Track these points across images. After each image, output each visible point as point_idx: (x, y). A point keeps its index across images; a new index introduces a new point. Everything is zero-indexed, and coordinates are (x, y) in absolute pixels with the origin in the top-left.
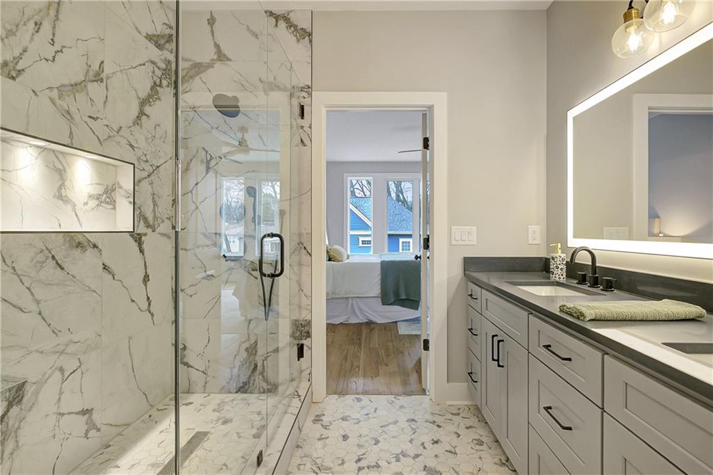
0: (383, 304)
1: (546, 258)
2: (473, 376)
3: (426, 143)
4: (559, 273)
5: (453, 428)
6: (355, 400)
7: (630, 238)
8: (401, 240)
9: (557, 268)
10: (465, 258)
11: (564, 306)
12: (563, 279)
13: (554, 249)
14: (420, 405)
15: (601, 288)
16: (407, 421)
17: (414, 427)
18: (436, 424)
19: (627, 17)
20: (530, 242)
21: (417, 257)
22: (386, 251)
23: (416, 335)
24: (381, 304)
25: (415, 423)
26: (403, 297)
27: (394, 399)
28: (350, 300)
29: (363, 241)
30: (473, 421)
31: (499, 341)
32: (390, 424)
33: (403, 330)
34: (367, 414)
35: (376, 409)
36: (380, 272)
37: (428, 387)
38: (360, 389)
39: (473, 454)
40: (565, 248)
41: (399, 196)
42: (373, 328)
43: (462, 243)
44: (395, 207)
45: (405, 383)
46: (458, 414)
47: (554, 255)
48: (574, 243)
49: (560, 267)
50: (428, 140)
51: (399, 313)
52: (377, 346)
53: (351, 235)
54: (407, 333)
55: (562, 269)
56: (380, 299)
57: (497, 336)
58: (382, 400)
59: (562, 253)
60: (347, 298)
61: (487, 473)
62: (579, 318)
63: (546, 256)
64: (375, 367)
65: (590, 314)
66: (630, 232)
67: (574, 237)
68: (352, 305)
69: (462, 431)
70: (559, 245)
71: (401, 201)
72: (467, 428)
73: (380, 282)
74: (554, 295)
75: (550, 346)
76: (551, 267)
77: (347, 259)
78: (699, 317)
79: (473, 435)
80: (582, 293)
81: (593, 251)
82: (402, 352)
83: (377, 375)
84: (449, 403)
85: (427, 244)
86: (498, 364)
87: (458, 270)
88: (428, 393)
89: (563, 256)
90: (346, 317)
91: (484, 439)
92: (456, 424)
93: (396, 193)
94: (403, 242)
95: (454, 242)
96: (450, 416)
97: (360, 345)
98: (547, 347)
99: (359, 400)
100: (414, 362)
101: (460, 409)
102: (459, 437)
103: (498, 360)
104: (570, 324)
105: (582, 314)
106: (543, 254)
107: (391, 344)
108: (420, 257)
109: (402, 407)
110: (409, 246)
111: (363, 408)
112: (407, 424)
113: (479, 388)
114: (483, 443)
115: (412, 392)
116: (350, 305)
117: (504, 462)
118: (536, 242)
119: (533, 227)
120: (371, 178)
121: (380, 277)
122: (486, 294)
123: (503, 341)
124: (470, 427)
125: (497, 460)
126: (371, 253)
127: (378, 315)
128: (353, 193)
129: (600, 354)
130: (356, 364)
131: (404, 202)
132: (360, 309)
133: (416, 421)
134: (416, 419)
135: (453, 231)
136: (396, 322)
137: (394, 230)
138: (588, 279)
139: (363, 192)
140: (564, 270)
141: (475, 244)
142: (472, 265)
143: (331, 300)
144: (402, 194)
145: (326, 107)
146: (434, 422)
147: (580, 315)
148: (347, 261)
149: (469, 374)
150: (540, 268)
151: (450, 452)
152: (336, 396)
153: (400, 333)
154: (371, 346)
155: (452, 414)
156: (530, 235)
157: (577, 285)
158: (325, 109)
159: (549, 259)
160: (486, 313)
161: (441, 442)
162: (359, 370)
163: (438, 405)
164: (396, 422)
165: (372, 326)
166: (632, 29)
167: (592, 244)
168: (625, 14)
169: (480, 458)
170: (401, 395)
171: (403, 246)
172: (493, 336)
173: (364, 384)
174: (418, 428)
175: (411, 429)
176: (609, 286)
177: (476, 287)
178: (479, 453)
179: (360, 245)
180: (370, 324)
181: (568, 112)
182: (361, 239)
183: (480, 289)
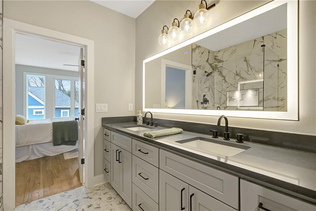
0: (54, 146)
1: (135, 116)
2: (106, 170)
3: (83, 63)
4: (140, 122)
5: (98, 197)
6: (39, 202)
7: (161, 108)
8: (62, 111)
9: (140, 120)
10: (102, 118)
11: (145, 134)
12: (141, 124)
13: (139, 113)
14: (80, 192)
15: (154, 126)
16: (73, 202)
17: (77, 203)
18: (89, 198)
19: (163, 32)
20: (129, 110)
21: (76, 119)
22: (54, 117)
23: (75, 158)
24: (53, 145)
25: (78, 201)
26: (67, 140)
27: (65, 194)
28: (31, 147)
29: (36, 112)
30: (107, 190)
31: (119, 152)
32: (63, 207)
33: (67, 157)
34: (47, 208)
35: (53, 202)
36: (52, 128)
37: (84, 182)
38: (42, 195)
39: (108, 204)
40: (142, 112)
41: (60, 88)
42: (48, 160)
43: (101, 111)
44: (58, 93)
45: (70, 183)
46: (100, 189)
47: (139, 115)
48: (145, 110)
49: (141, 119)
50: (84, 62)
51: (64, 148)
52: (51, 168)
53: (29, 109)
54: (69, 158)
55: (141, 120)
56: (52, 144)
57: (118, 150)
58: (57, 196)
59: (141, 114)
60: (28, 145)
61: (115, 210)
62: (150, 138)
63: (135, 115)
64: (51, 180)
65: (154, 135)
66: (161, 106)
67: (145, 108)
68: (32, 149)
69: (102, 196)
70: (140, 111)
71: (62, 90)
72: (104, 194)
73: (52, 134)
74: (138, 130)
75: (140, 150)
76: (138, 119)
77: (28, 122)
78: (181, 132)
79: (107, 196)
80: (149, 128)
81: (152, 113)
82: (68, 168)
83: (53, 184)
84: (95, 186)
85: (83, 112)
86: (119, 162)
87: (99, 123)
88: (83, 185)
89: (142, 115)
90: (28, 157)
91: (112, 196)
92: (99, 194)
93: (59, 86)
94: (63, 112)
95: (97, 111)
96: (96, 192)
97: (39, 171)
98: (139, 150)
99: (41, 202)
100: (75, 172)
101: (100, 187)
102: (101, 199)
103: (119, 160)
104: (148, 140)
105: (152, 136)
106: (134, 115)
107: (60, 166)
108: (78, 119)
109: (69, 196)
110: (67, 114)
111: (44, 205)
112: (74, 203)
113: (109, 175)
114: (112, 198)
115: (75, 187)
116: (30, 149)
117: (121, 202)
118: (131, 110)
119: (130, 104)
120: (45, 77)
121: (52, 131)
122: (113, 133)
123: (121, 152)
124: (106, 193)
125: (118, 203)
126: (44, 118)
127: (51, 152)
128: (29, 84)
129: (158, 149)
130: (37, 182)
131: (64, 91)
132: (38, 150)
133: (79, 200)
134: (78, 199)
135: (97, 106)
136: (63, 153)
137: (58, 106)
138: (150, 123)
139: (36, 84)
140: (142, 121)
141: (107, 111)
142: (105, 120)
143: (19, 148)
144: (62, 86)
145: (15, 30)
146: (88, 197)
147: (151, 136)
148: (27, 124)
149: (105, 170)
150: (133, 120)
151: (97, 208)
152: (24, 205)
153: (65, 159)
154: (47, 169)
155: (96, 190)
156: (129, 108)
157: (147, 126)
158: (14, 31)
159: (137, 117)
160: (113, 141)
161: (93, 205)
162: (40, 185)
163: (90, 188)
164: (66, 205)
165: (47, 159)
166: (164, 36)
167: (151, 110)
168: (162, 31)
169: (111, 205)
170: (68, 190)
171: (63, 114)
172: (117, 151)
173: (44, 192)
174: (80, 203)
175: (76, 205)
176: (156, 125)
177: (108, 130)
178: (111, 203)
179: (34, 114)
180: (45, 158)
181: (143, 61)
182: (35, 111)
183: (110, 131)
